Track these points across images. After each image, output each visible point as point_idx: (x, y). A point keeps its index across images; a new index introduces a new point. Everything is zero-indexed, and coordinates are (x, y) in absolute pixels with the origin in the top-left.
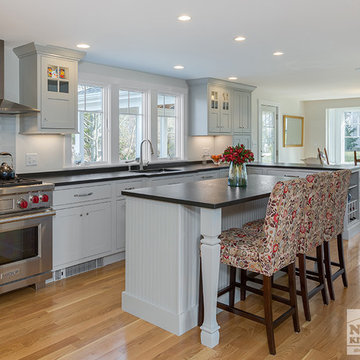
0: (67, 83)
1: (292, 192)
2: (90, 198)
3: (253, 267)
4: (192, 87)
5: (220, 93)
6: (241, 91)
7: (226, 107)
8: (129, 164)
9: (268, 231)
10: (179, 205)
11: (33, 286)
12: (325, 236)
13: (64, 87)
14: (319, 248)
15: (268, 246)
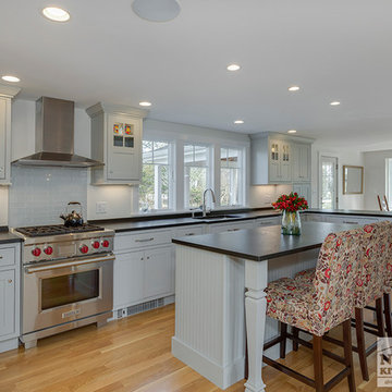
0: (132, 139)
1: (346, 244)
2: (149, 243)
3: (303, 324)
4: (253, 141)
5: (279, 145)
6: (300, 143)
7: (286, 158)
8: (193, 211)
9: (319, 287)
10: (225, 256)
11: (95, 324)
12: (386, 288)
13: (130, 142)
14: (378, 301)
15: (319, 303)
